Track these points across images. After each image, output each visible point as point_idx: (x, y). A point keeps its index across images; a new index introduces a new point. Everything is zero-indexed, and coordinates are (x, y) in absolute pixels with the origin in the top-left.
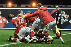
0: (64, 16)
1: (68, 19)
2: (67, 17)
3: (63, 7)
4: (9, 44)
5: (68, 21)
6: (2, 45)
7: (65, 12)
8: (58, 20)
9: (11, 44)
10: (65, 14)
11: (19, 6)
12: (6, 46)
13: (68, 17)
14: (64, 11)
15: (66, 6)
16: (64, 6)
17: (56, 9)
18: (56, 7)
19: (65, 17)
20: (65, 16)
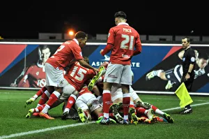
0: (197, 62)
1: (206, 69)
2: (203, 63)
3: (195, 40)
4: (68, 126)
5: (206, 74)
6: (53, 128)
7: (198, 52)
8: (190, 71)
9: (72, 125)
10: (200, 57)
11: (93, 38)
12: (62, 129)
13: (205, 65)
14: (196, 51)
15: (201, 39)
16: (197, 38)
17: (181, 45)
18: (183, 40)
19: (200, 65)
20: (200, 62)
